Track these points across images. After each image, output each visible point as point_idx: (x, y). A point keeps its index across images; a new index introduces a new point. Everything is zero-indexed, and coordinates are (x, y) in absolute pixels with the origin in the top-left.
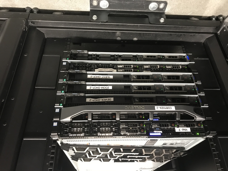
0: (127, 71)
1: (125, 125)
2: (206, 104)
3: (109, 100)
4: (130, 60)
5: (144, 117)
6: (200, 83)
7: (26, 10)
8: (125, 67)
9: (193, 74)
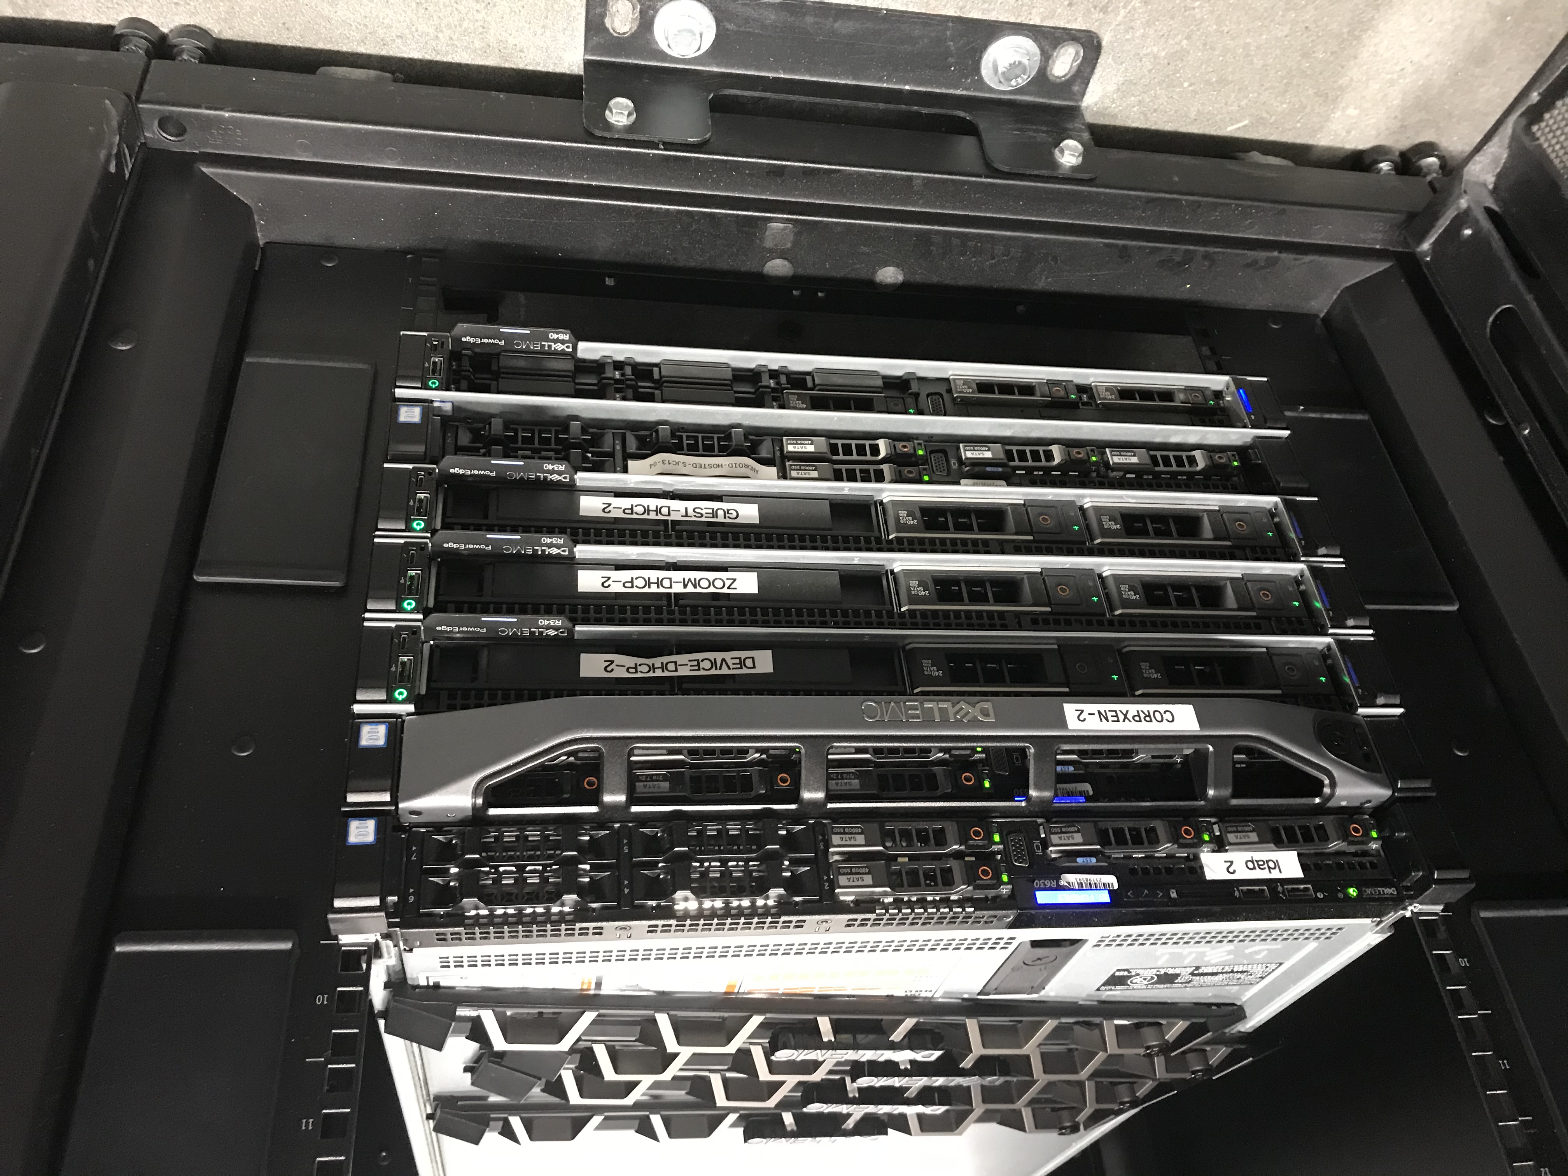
0: (852, 478)
1: (861, 839)
2: (1387, 692)
3: (742, 663)
4: (865, 405)
5: (987, 784)
6: (1336, 563)
7: (121, 36)
8: (834, 449)
9: (1285, 502)
